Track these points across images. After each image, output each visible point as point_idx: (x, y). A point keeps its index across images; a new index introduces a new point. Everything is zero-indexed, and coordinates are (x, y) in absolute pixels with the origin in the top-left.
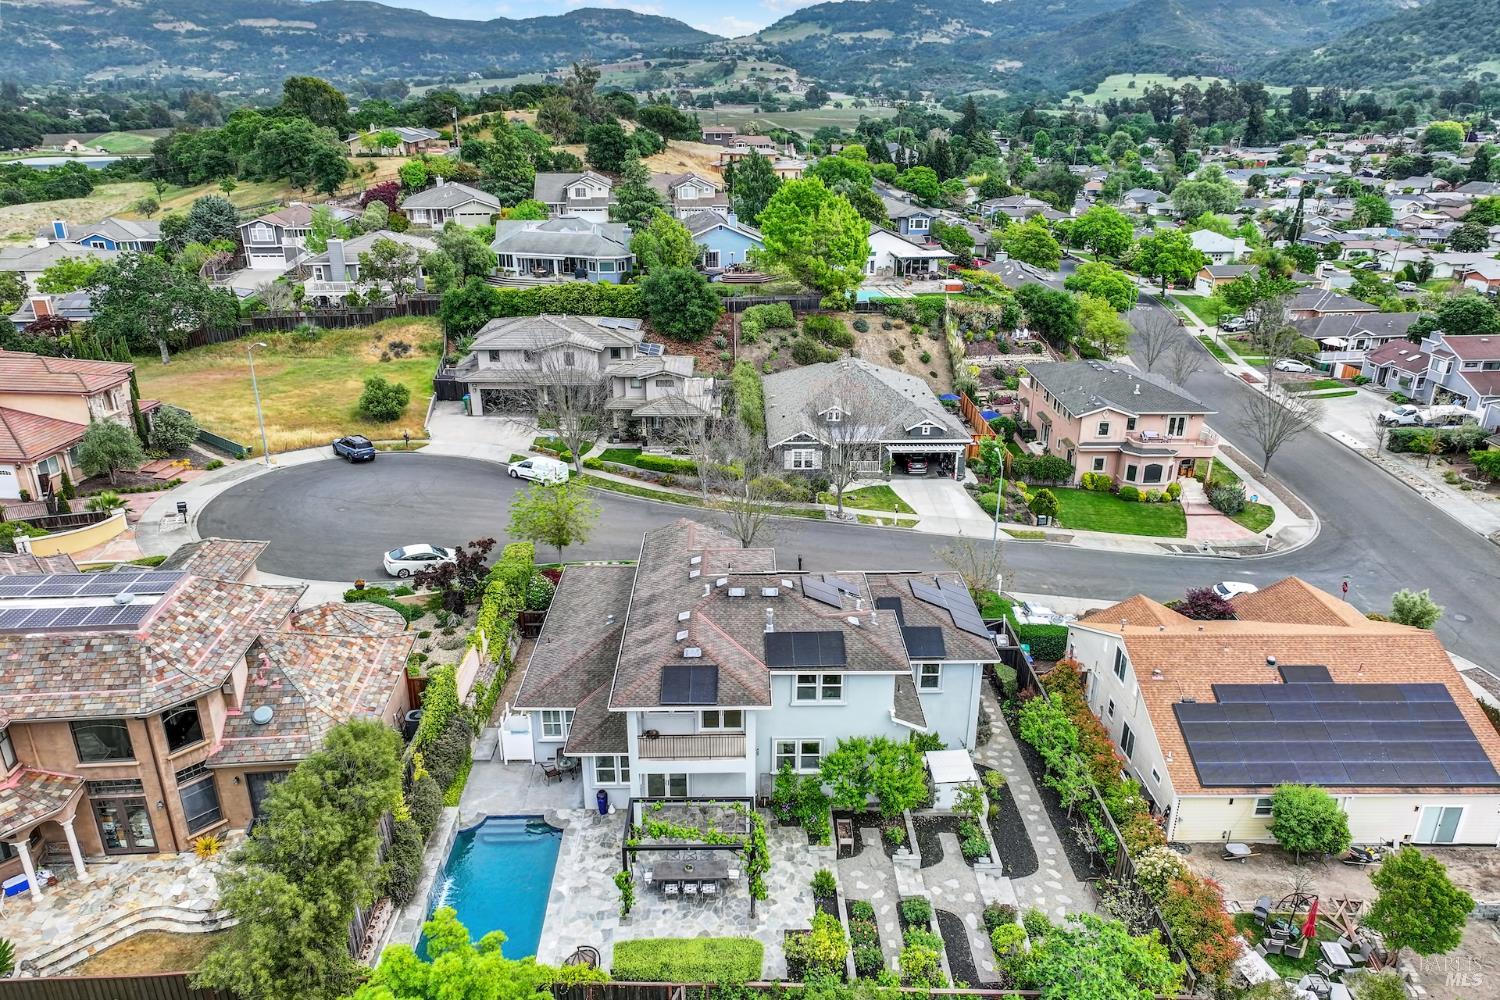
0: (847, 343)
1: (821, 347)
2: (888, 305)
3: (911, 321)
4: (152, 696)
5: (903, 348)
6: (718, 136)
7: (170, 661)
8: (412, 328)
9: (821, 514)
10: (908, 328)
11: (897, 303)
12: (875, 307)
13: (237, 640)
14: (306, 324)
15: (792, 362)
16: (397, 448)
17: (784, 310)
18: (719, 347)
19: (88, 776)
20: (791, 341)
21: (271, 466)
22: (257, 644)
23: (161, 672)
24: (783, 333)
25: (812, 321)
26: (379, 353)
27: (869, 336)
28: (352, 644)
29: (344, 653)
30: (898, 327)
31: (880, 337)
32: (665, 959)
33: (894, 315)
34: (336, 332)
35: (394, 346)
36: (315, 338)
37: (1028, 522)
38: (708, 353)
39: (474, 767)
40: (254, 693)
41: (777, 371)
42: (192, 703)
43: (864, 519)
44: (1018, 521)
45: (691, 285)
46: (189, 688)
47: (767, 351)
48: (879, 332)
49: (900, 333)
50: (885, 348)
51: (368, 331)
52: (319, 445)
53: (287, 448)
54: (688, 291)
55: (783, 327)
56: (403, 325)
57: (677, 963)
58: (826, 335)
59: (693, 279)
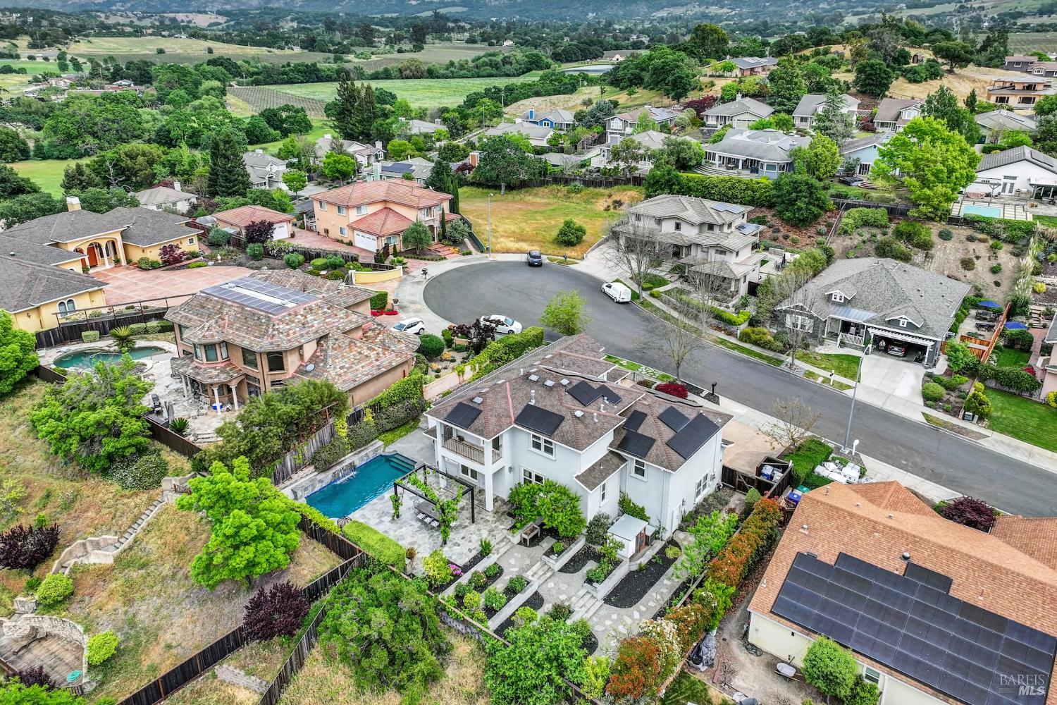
0: (926, 246)
1: (901, 246)
2: (978, 222)
3: (996, 237)
4: (262, 344)
5: (978, 258)
6: (1018, 63)
7: (279, 332)
8: (629, 193)
9: (780, 362)
10: (991, 242)
11: (988, 221)
12: (969, 222)
13: (317, 332)
14: (577, 183)
15: (873, 253)
16: (560, 262)
17: (881, 215)
18: (819, 234)
19: (245, 371)
20: (880, 237)
21: (491, 259)
22: (325, 337)
23: (274, 336)
24: (874, 231)
25: (903, 225)
26: (606, 205)
27: (949, 244)
28: (374, 350)
29: (366, 352)
30: (984, 241)
31: (959, 246)
32: (361, 535)
33: (982, 231)
34: (591, 189)
35: (615, 202)
36: (579, 191)
37: (955, 415)
38: (809, 237)
39: (416, 431)
40: (314, 358)
41: (857, 257)
42: (280, 353)
43: (810, 374)
44: (946, 411)
45: (804, 188)
46: (278, 345)
47: (856, 242)
48: (961, 242)
49: (982, 245)
50: (960, 255)
51: (607, 191)
52: (522, 252)
53: (508, 251)
54: (800, 191)
55: (876, 226)
56: (625, 190)
57: (364, 540)
58: (909, 237)
59: (807, 184)
